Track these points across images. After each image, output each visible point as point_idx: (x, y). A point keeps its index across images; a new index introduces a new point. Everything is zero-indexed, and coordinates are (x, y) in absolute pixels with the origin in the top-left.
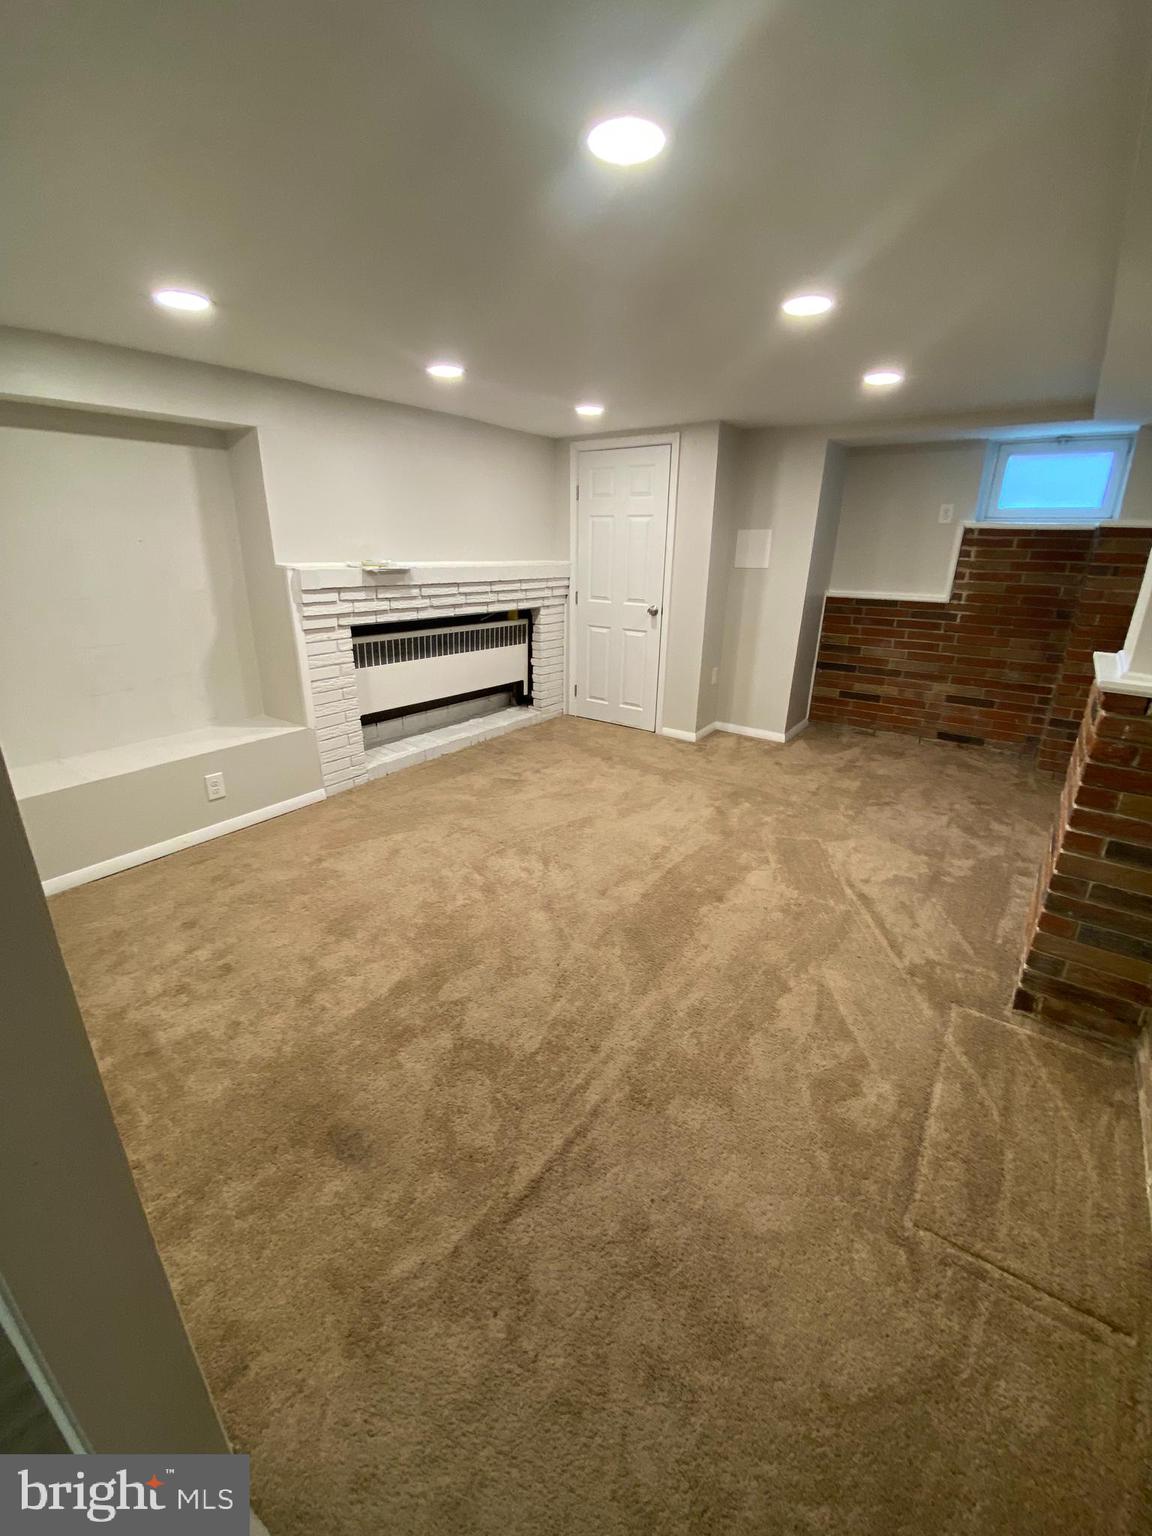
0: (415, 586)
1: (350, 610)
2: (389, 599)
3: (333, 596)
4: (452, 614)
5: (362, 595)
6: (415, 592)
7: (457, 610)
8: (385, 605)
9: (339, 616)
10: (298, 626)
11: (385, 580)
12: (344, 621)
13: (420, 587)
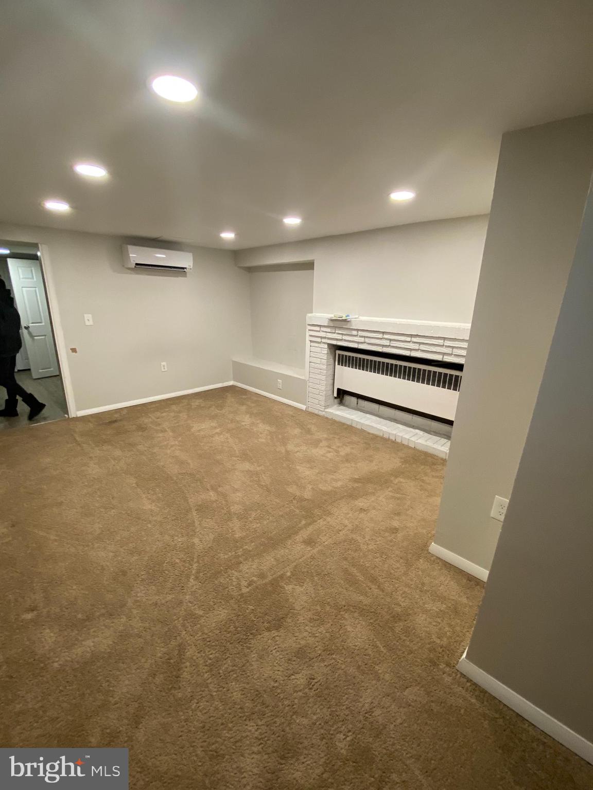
0: (354, 330)
1: (325, 336)
2: (342, 334)
3: (318, 329)
4: (380, 350)
5: (329, 330)
6: (355, 333)
7: (384, 348)
8: (340, 337)
9: (321, 338)
10: (308, 338)
11: (337, 324)
12: (324, 340)
13: (358, 330)
